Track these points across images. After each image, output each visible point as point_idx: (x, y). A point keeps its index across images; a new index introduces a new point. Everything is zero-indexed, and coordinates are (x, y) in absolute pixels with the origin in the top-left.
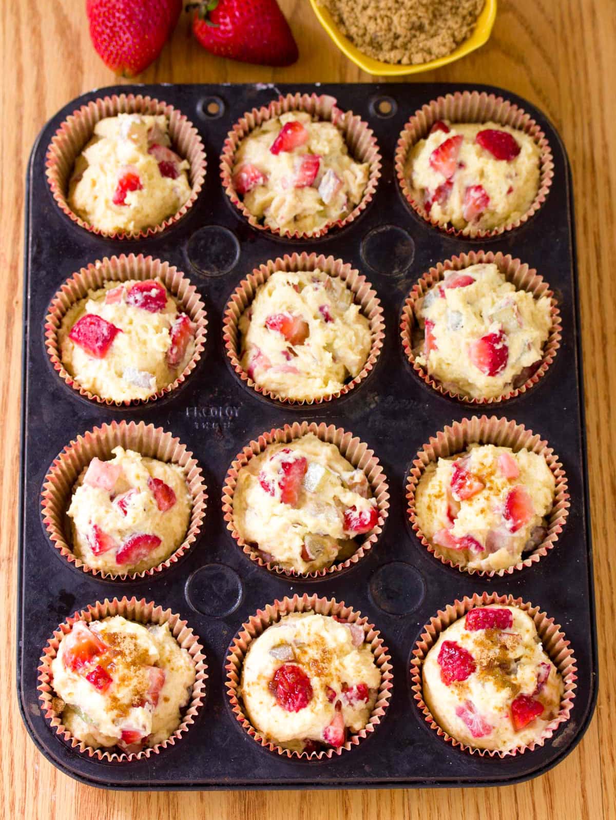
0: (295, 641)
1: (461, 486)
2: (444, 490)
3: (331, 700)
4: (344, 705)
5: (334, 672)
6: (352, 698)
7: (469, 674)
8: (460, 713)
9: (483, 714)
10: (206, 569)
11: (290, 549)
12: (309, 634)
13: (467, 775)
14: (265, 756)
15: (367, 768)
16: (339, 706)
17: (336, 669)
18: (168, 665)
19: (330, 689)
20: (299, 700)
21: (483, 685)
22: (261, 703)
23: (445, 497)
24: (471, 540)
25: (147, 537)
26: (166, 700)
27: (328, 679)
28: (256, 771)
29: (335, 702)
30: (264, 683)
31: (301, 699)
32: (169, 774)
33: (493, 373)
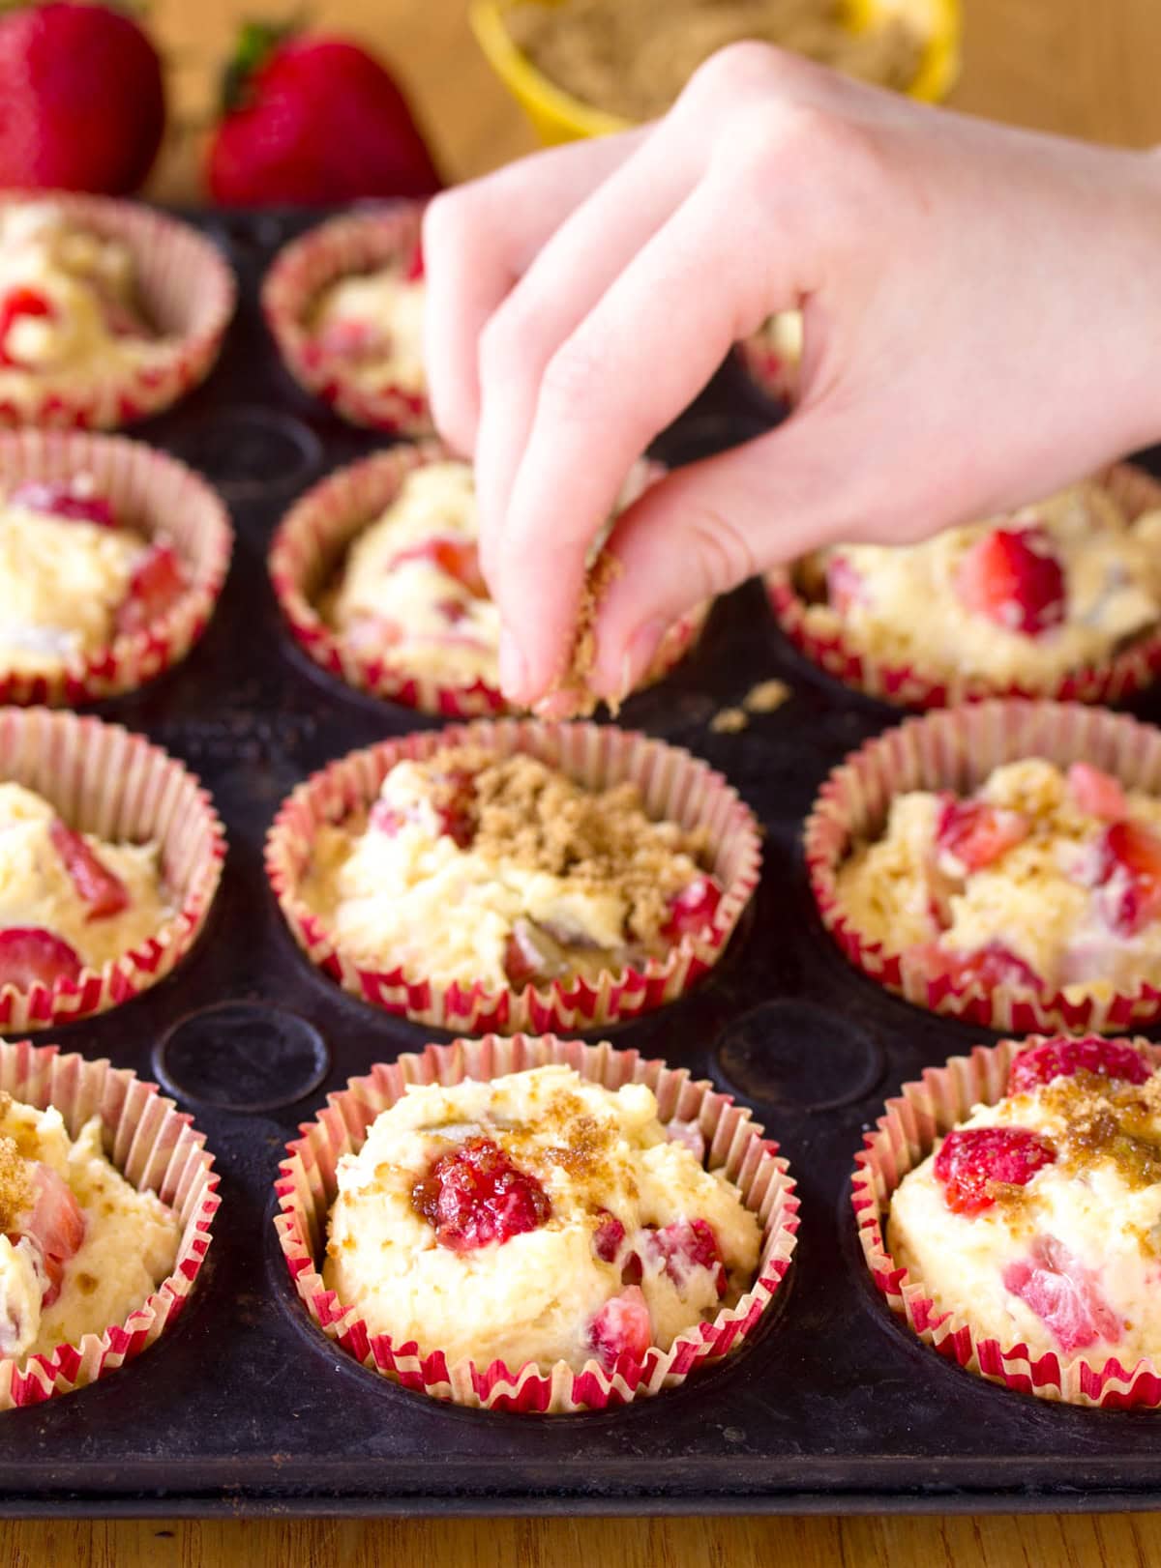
0: (490, 1115)
1: (966, 835)
2: (916, 860)
3: (607, 1252)
4: (652, 1272)
5: (615, 1168)
6: (674, 1251)
7: (1037, 1166)
8: (1018, 1280)
9: (1091, 1265)
10: (217, 1014)
11: (470, 952)
12: (533, 1095)
13: (1053, 1453)
14: (402, 1407)
15: (731, 1435)
16: (634, 1271)
17: (623, 1163)
18: (96, 1196)
19: (602, 1211)
20: (509, 1209)
21: (1085, 1181)
22: (388, 1243)
23: (920, 873)
24: (1009, 958)
25: (42, 935)
26: (88, 1283)
27: (597, 1184)
28: (373, 1441)
29: (622, 1258)
30: (397, 1185)
31: (516, 1208)
32: (90, 1447)
33: (1031, 627)
